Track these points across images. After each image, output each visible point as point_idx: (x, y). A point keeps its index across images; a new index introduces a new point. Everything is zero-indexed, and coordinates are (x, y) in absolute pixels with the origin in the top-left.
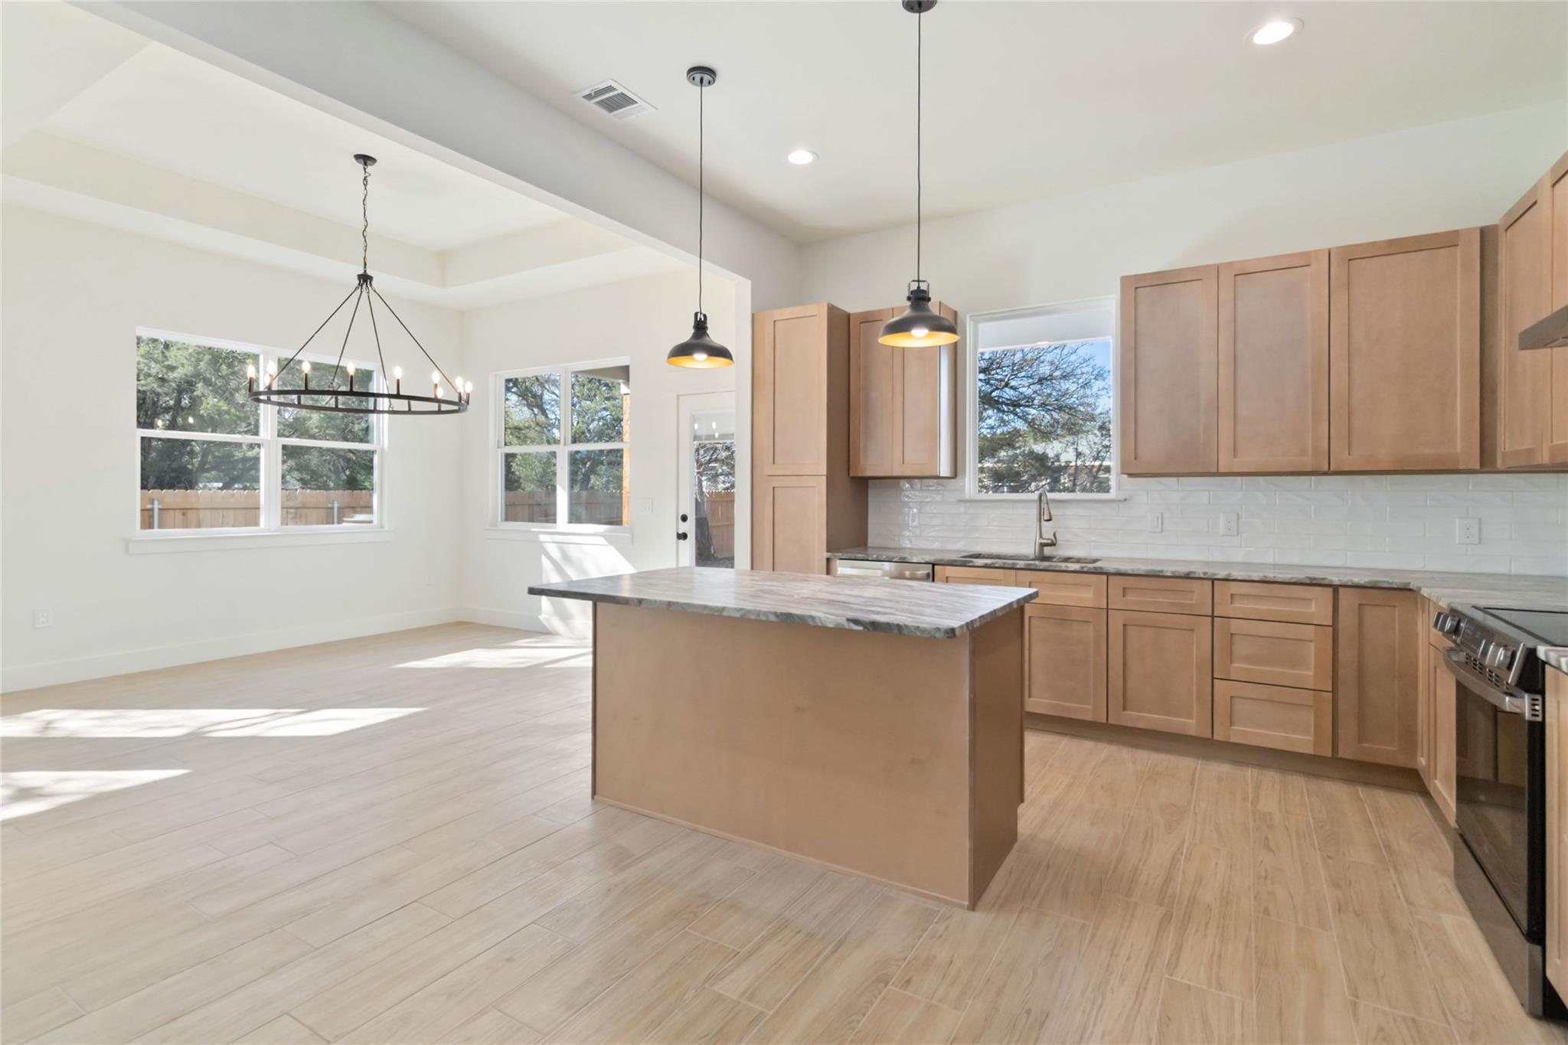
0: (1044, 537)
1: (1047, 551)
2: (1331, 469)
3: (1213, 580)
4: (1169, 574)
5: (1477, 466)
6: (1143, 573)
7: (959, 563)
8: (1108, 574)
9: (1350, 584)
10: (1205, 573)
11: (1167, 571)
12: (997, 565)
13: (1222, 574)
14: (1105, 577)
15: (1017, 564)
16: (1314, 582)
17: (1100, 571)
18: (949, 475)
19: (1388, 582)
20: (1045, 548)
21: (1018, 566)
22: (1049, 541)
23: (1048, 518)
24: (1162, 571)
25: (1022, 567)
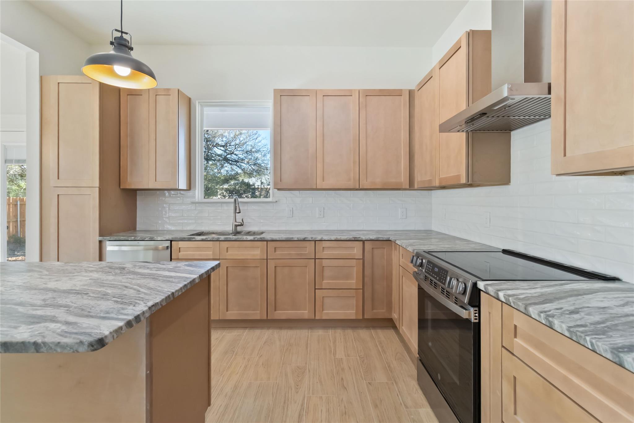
0: (237, 221)
1: (239, 229)
2: (360, 188)
3: (315, 241)
4: (296, 239)
5: (408, 187)
6: (284, 239)
7: (187, 239)
8: (267, 241)
9: (369, 239)
10: (312, 238)
11: (295, 238)
12: (209, 239)
13: (319, 238)
14: (266, 242)
16: (356, 239)
17: (263, 239)
18: (185, 188)
19: (383, 238)
20: (238, 227)
21: (221, 239)
22: (240, 224)
23: (239, 212)
24: (293, 238)
25: (224, 239)
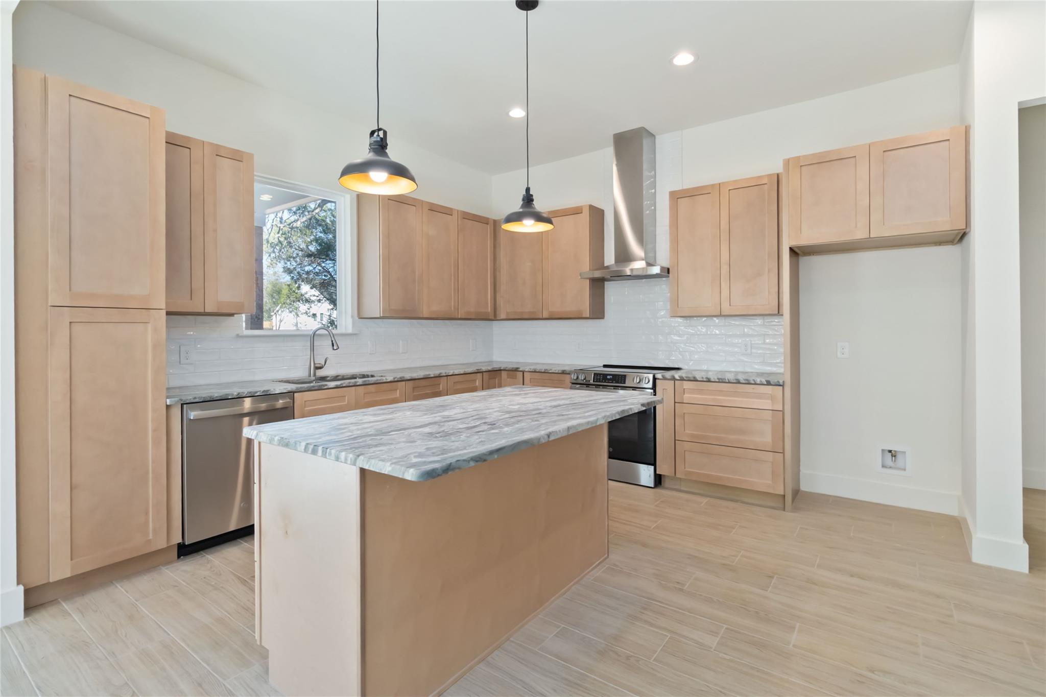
0: (316, 362)
1: (320, 373)
4: (432, 376)
6: (422, 377)
8: (406, 381)
9: (487, 370)
12: (344, 385)
14: (404, 383)
15: (358, 382)
16: (479, 371)
17: (403, 379)
20: (317, 371)
21: (358, 384)
22: (319, 366)
23: (336, 348)
24: (429, 375)
25: (361, 383)
